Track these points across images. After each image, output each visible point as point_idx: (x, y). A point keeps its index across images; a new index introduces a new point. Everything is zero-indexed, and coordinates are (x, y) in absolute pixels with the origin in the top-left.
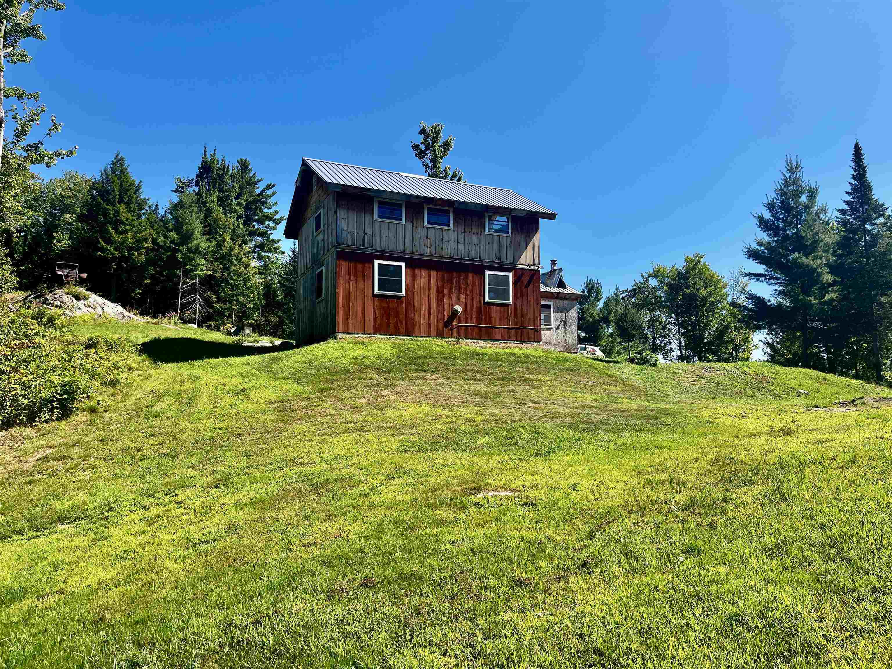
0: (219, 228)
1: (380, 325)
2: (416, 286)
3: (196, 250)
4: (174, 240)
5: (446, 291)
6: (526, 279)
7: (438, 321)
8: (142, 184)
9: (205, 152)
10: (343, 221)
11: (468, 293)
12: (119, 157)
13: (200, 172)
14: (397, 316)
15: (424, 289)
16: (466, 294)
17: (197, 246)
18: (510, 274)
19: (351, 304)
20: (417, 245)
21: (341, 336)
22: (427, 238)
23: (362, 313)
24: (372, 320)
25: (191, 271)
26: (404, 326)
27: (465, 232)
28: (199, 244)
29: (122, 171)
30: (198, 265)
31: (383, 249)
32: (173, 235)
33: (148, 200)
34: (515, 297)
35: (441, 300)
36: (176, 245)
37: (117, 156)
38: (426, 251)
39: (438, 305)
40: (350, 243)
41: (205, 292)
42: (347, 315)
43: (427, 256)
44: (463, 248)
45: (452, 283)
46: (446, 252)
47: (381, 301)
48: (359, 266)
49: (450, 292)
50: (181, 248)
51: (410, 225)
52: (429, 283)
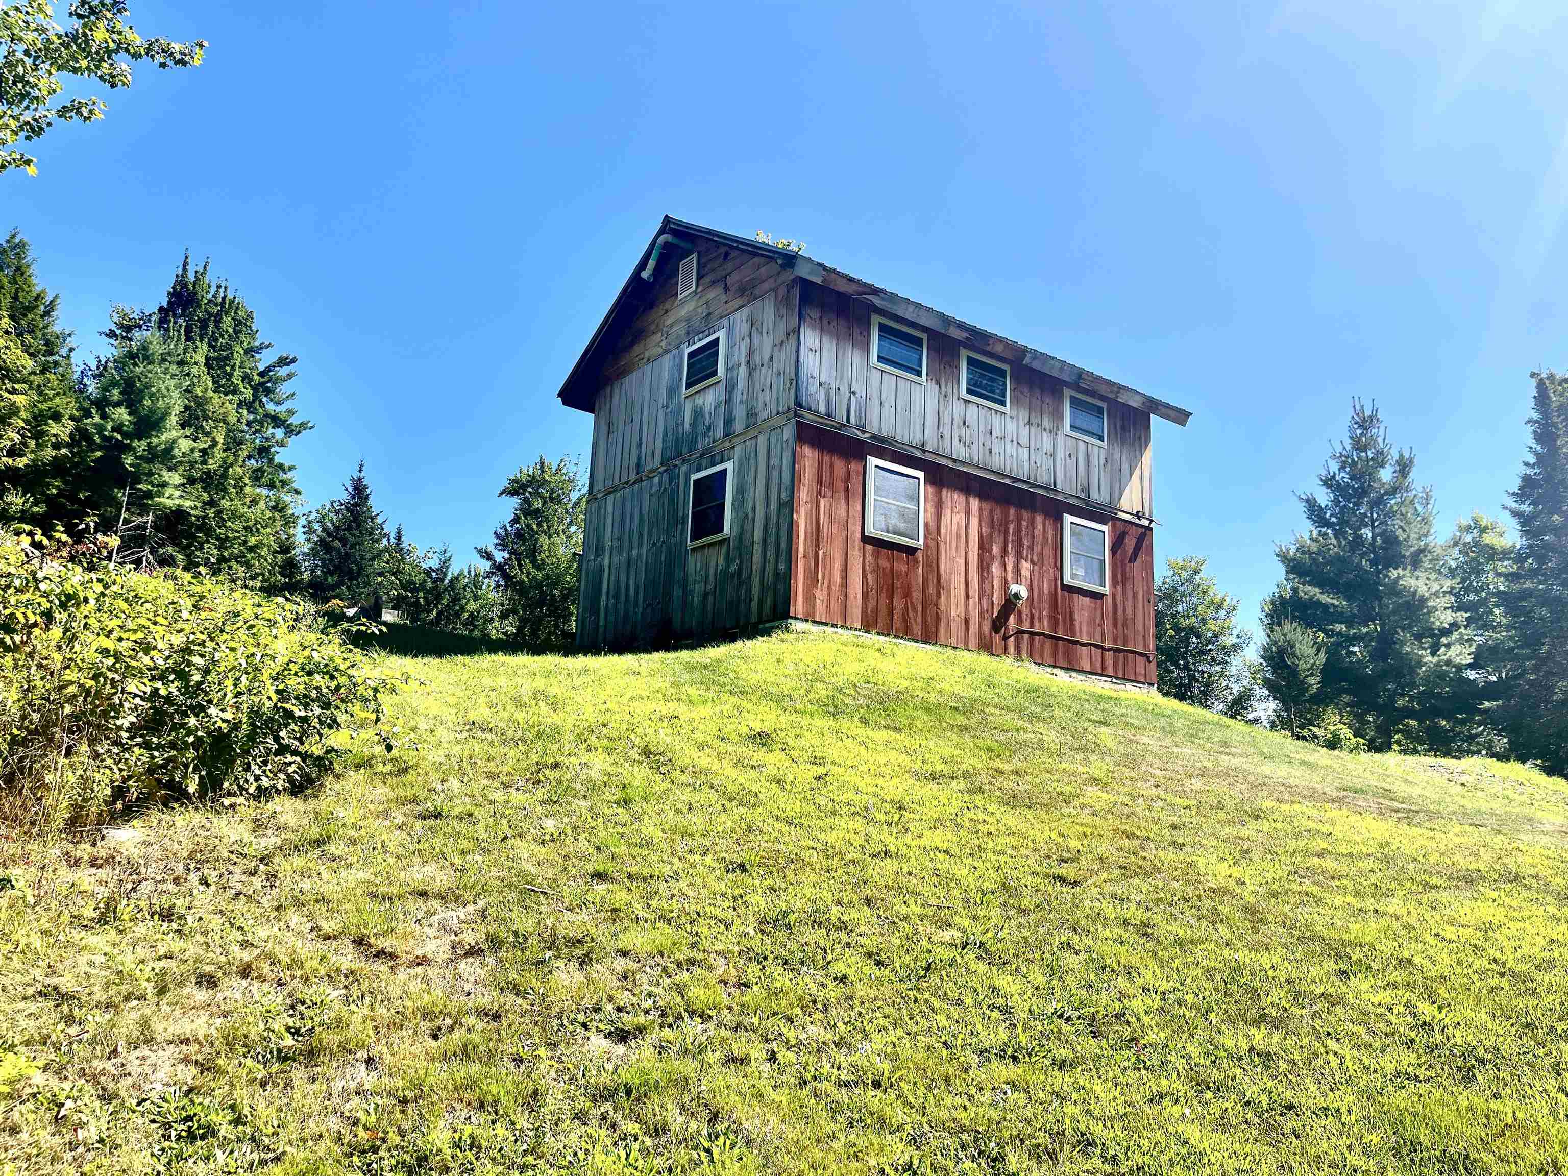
0: (206, 418)
1: (876, 611)
2: (943, 531)
3: (165, 456)
4: (122, 425)
5: (996, 550)
6: (1130, 543)
7: (981, 614)
8: (58, 301)
9: (185, 264)
10: (811, 355)
11: (1035, 558)
12: (17, 240)
13: (169, 302)
14: (907, 594)
15: (958, 536)
16: (1032, 562)
17: (171, 446)
18: (1105, 528)
19: (821, 552)
20: (947, 435)
21: (800, 626)
22: (964, 423)
23: (842, 578)
24: (859, 596)
25: (149, 495)
26: (919, 619)
27: (1029, 423)
28: (174, 442)
29: (18, 269)
30: (164, 485)
31: (884, 434)
32: (122, 414)
33: (70, 335)
34: (1114, 583)
35: (988, 567)
36: (125, 435)
37: (13, 237)
38: (959, 452)
39: (982, 581)
40: (822, 409)
41: (162, 545)
42: (812, 580)
43: (963, 463)
44: (1026, 457)
45: (1006, 532)
46: (997, 463)
47: (877, 556)
48: (840, 466)
49: (1004, 552)
50: (135, 443)
51: (932, 388)
52: (967, 527)
